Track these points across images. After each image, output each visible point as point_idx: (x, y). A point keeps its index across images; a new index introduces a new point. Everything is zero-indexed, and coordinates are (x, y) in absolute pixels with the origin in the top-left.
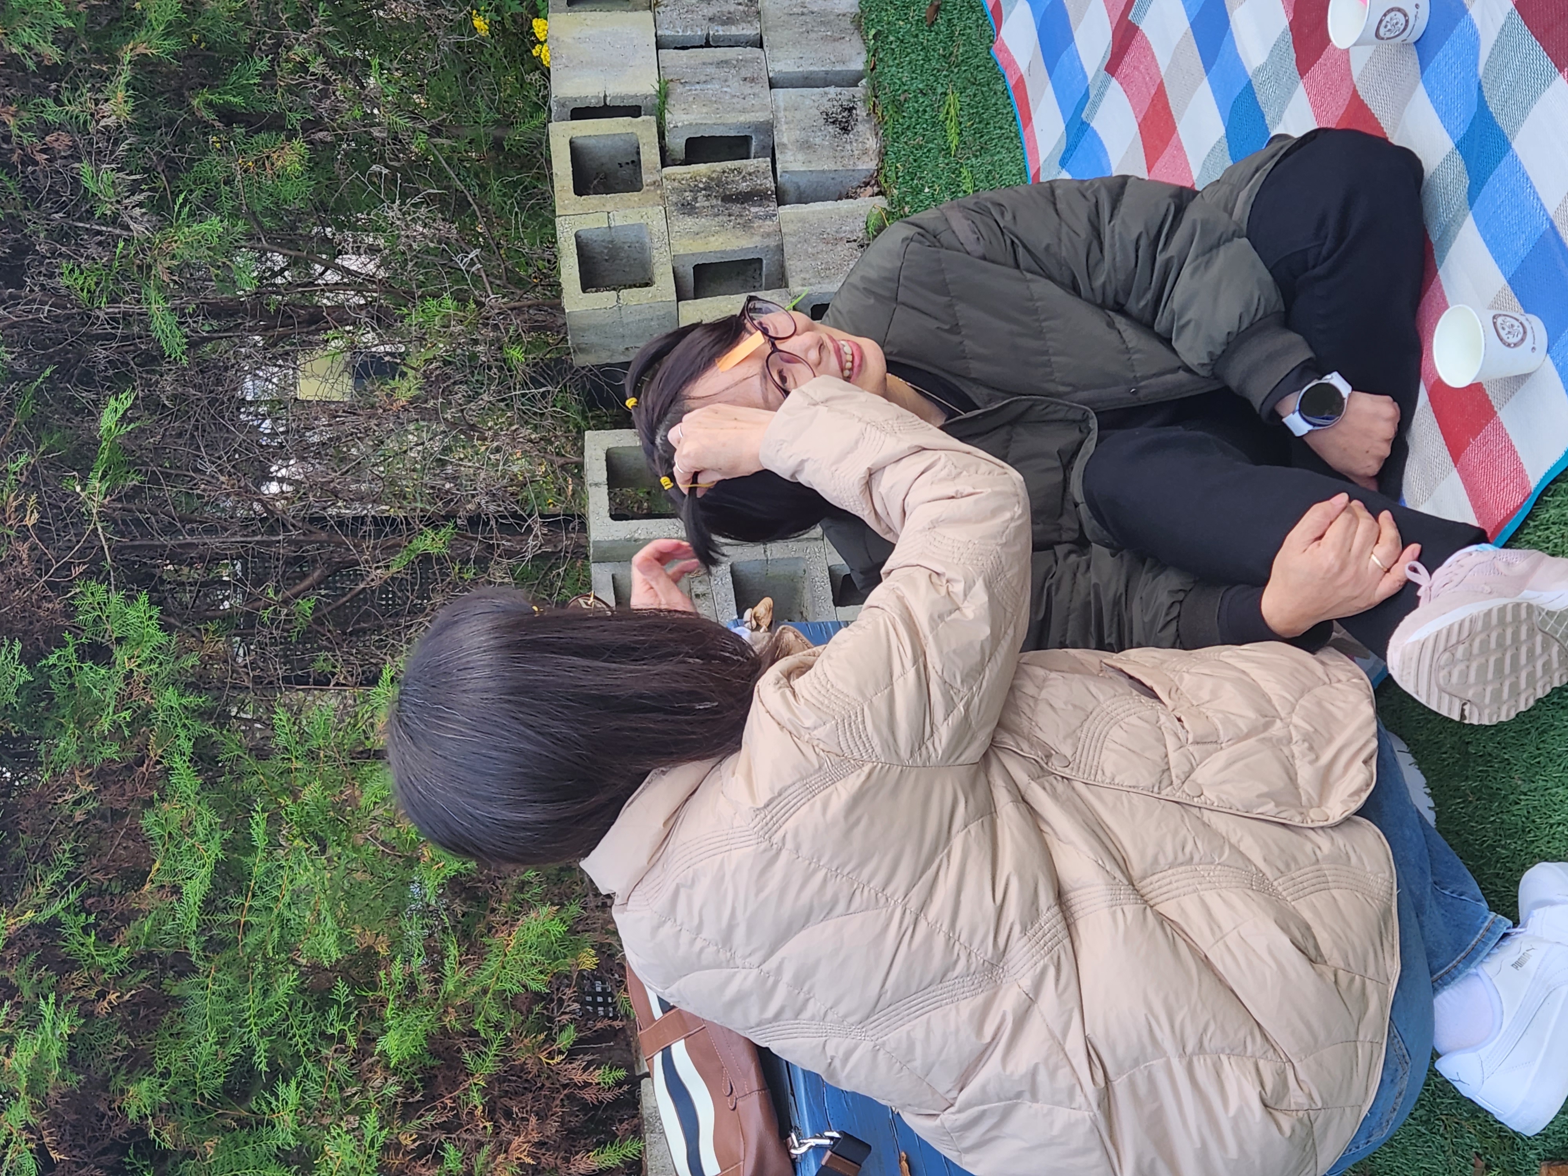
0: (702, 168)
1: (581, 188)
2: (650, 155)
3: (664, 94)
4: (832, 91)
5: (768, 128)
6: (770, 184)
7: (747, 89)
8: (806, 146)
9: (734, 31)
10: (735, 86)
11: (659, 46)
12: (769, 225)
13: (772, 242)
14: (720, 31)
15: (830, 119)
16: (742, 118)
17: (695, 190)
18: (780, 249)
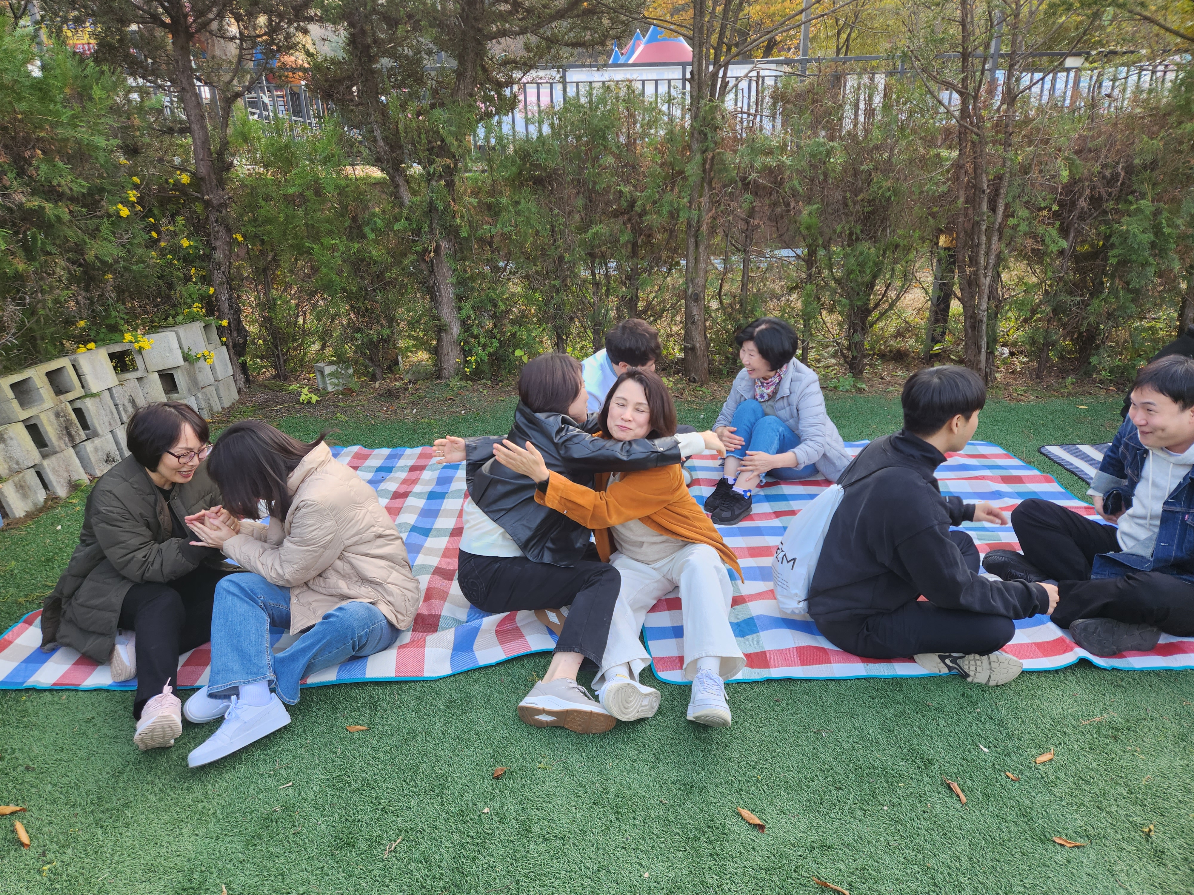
0: (73, 416)
1: (48, 374)
2: (71, 396)
3: (93, 395)
4: (117, 453)
5: (96, 434)
6: (78, 441)
7: (107, 424)
8: (96, 450)
9: (123, 413)
10: (106, 419)
11: (109, 389)
12: (63, 446)
13: (58, 449)
14: (121, 409)
15: (108, 455)
16: (97, 425)
17: (65, 416)
18: (55, 453)
